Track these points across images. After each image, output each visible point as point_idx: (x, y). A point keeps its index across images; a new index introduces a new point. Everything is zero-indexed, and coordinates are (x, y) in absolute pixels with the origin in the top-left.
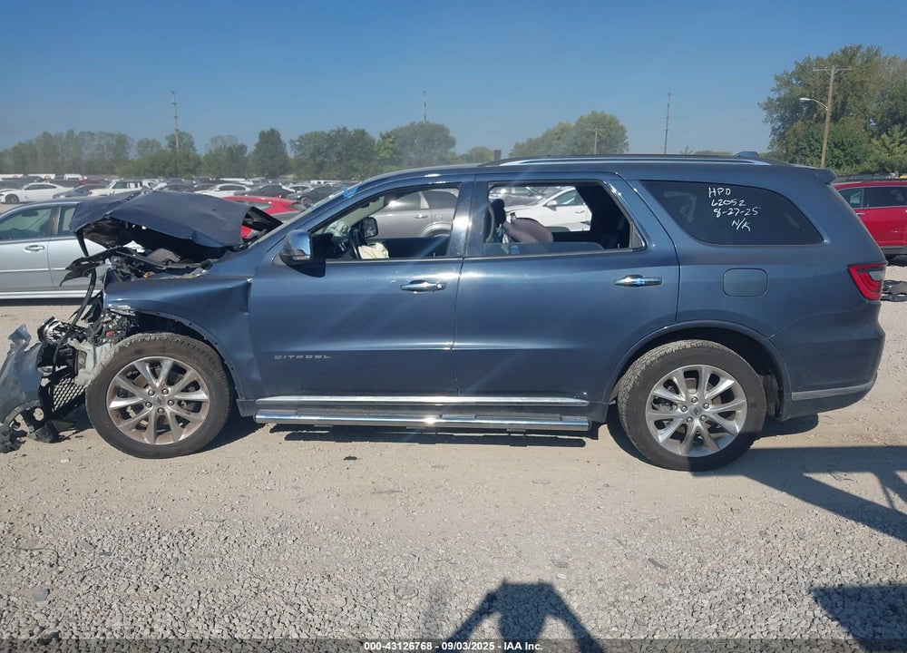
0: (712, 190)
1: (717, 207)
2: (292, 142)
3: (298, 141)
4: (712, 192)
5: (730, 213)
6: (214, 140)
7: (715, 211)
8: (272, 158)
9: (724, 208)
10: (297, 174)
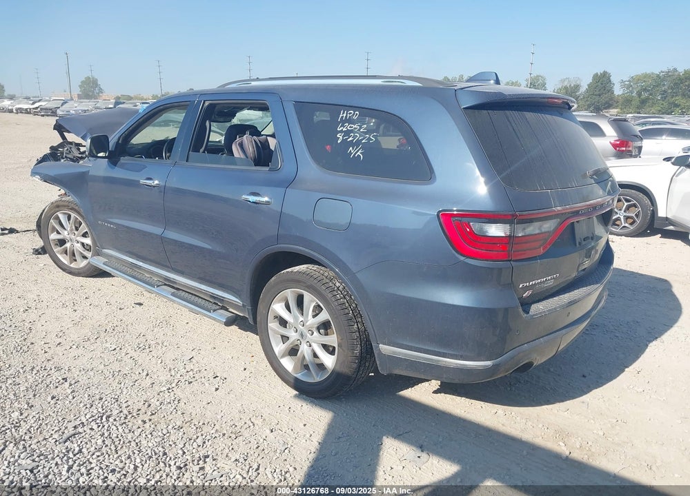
0: (344, 113)
1: (341, 131)
2: (623, 81)
3: (629, 81)
4: (343, 115)
5: (351, 139)
6: (563, 81)
7: (338, 136)
8: (600, 95)
9: (347, 133)
10: (621, 109)
